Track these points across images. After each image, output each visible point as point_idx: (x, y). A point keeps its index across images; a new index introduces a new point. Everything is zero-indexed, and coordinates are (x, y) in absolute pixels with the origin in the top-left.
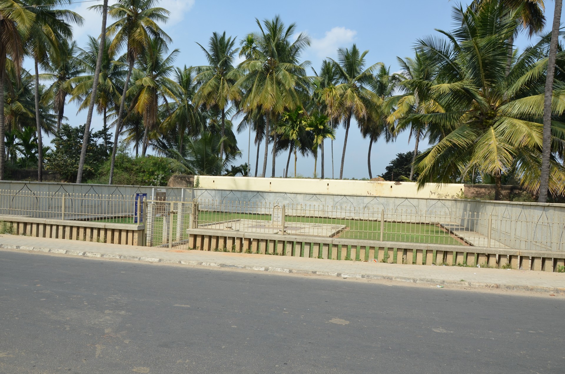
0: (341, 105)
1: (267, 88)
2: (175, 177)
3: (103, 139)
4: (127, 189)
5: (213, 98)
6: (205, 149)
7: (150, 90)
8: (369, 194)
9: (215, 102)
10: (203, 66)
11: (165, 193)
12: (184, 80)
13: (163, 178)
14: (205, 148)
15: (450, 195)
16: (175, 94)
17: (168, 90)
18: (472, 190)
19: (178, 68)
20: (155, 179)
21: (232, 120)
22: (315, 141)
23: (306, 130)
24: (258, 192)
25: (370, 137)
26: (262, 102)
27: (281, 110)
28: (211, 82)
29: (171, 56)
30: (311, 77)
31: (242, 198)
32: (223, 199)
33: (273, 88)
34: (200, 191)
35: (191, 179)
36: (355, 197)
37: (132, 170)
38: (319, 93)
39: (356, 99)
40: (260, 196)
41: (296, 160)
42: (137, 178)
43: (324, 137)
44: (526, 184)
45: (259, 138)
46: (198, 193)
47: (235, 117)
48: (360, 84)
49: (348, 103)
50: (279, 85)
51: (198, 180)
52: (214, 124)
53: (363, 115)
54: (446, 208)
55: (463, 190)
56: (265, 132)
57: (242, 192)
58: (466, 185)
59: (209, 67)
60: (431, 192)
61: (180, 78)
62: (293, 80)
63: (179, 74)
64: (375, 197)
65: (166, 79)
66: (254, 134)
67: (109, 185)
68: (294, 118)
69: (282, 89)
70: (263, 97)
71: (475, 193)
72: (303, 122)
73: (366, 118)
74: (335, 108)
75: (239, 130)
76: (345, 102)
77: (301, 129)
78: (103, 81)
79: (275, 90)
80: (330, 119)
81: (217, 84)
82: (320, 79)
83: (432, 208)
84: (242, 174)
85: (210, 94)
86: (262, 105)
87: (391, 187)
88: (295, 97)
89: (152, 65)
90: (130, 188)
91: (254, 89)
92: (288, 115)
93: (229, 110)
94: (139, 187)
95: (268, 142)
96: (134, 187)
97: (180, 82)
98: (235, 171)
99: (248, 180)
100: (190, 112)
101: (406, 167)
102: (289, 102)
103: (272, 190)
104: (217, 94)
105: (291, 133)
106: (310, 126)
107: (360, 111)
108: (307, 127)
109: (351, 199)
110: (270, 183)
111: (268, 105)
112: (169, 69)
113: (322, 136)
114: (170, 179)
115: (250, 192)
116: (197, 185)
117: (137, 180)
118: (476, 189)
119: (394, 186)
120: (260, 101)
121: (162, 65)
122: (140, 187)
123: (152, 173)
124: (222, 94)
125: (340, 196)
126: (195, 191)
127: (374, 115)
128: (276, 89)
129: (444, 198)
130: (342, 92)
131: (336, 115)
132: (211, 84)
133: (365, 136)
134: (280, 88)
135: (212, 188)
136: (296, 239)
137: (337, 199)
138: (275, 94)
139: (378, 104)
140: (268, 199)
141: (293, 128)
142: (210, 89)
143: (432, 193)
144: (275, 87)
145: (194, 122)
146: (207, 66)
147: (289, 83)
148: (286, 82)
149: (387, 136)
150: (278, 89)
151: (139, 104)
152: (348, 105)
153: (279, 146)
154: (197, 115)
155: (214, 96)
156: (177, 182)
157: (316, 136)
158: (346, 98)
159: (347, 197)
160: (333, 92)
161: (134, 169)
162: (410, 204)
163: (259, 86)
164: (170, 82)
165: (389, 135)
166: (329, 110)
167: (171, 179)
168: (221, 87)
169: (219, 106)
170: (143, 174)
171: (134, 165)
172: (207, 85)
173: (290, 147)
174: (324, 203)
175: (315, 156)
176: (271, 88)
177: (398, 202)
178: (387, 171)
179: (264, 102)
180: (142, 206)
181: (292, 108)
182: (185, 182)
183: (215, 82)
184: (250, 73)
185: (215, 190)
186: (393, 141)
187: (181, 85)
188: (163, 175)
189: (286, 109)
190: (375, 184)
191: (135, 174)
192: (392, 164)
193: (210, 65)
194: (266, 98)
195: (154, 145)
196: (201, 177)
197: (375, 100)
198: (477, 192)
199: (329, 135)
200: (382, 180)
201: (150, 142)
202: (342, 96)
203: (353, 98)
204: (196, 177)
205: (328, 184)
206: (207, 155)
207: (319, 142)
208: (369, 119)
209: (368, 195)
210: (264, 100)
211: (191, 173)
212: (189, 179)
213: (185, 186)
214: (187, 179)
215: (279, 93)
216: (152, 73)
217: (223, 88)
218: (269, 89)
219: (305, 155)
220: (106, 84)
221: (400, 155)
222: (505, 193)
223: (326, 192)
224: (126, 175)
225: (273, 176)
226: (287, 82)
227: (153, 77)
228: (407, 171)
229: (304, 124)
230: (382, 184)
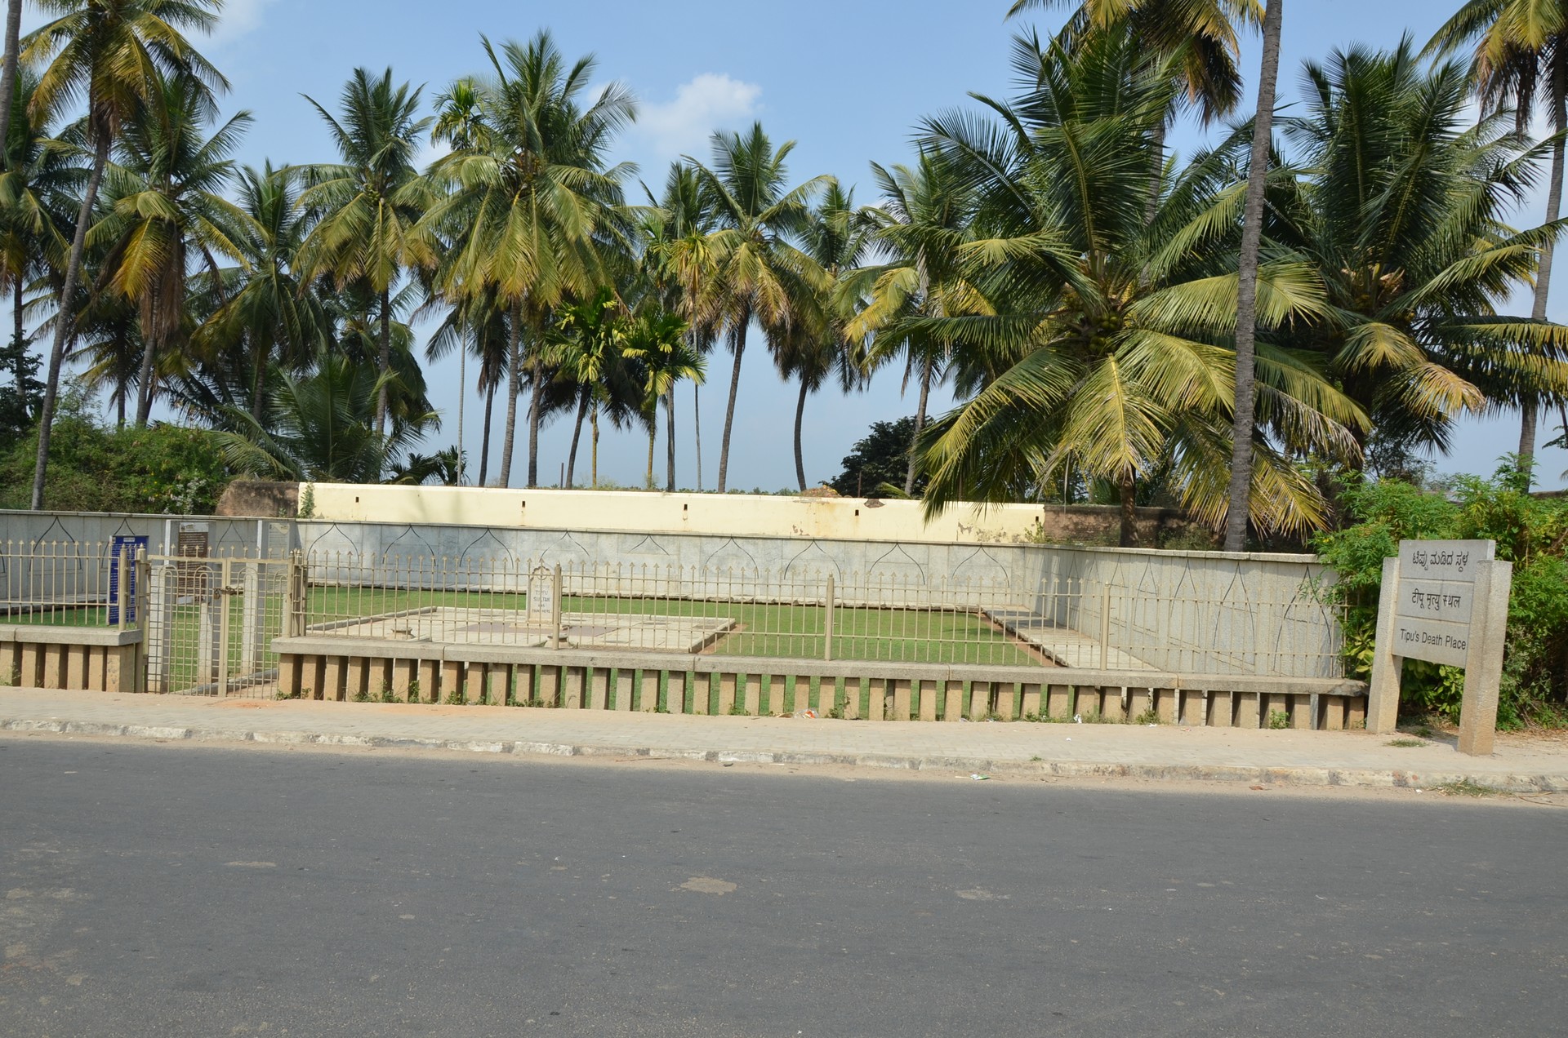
0: (722, 288)
1: (512, 235)
2: (241, 486)
3: (13, 372)
4: (89, 522)
5: (356, 259)
6: (332, 406)
7: (160, 229)
8: (796, 531)
9: (362, 271)
10: (324, 166)
11: (205, 534)
12: (266, 205)
13: (202, 491)
14: (332, 402)
15: (1010, 535)
16: (239, 243)
17: (217, 232)
18: (1064, 520)
19: (247, 169)
20: (177, 494)
21: (411, 322)
22: (648, 388)
23: (624, 355)
24: (488, 529)
25: (801, 376)
26: (498, 275)
27: (552, 297)
28: (348, 213)
29: (227, 132)
30: (639, 209)
31: (442, 548)
32: (384, 549)
33: (530, 234)
34: (316, 526)
35: (290, 494)
36: (760, 542)
37: (106, 466)
38: (662, 252)
39: (763, 272)
40: (493, 541)
41: (596, 440)
42: (122, 491)
43: (675, 375)
44: (1195, 505)
45: (490, 377)
46: (307, 533)
47: (419, 315)
48: (772, 233)
49: (741, 285)
50: (548, 227)
51: (310, 495)
52: (357, 335)
53: (782, 318)
54: (999, 568)
55: (1042, 520)
56: (509, 358)
57: (443, 530)
58: (1049, 506)
59: (343, 168)
60: (960, 525)
61: (256, 196)
62: (587, 214)
63: (252, 186)
64: (814, 540)
65: (211, 198)
66: (476, 365)
67: (33, 510)
68: (590, 320)
69: (555, 238)
70: (501, 261)
71: (1071, 527)
72: (615, 332)
73: (788, 327)
74: (705, 295)
75: (432, 352)
76: (731, 279)
77: (611, 353)
78: (13, 199)
79: (535, 240)
80: (691, 325)
81: (366, 219)
82: (664, 215)
83: (962, 568)
84: (443, 477)
85: (344, 247)
86: (497, 282)
87: (857, 513)
88: (592, 261)
89: (168, 157)
90: (98, 521)
91: (475, 237)
92: (574, 313)
93: (403, 296)
94: (125, 518)
95: (517, 388)
96: (110, 516)
97: (253, 210)
98: (419, 472)
99: (458, 496)
100: (285, 297)
101: (896, 458)
102: (575, 275)
103: (529, 524)
104: (368, 246)
105: (581, 362)
106: (635, 344)
107: (773, 305)
108: (627, 347)
109: (748, 546)
110: (524, 503)
111: (516, 284)
112: (220, 168)
113: (668, 372)
114: (225, 494)
115: (465, 531)
116: (308, 511)
117: (120, 495)
118: (1075, 518)
119: (864, 510)
120: (493, 271)
121: (198, 158)
122: (130, 517)
123: (169, 476)
124: (381, 248)
125: (718, 540)
126: (301, 528)
127: (810, 317)
128: (540, 238)
129: (992, 542)
130: (724, 252)
131: (706, 314)
132: (348, 218)
133: (786, 374)
134: (550, 237)
135: (352, 520)
136: (592, 659)
137: (711, 546)
138: (535, 253)
139: (821, 288)
140: (516, 550)
141: (587, 348)
142: (345, 233)
143: (963, 529)
144: (535, 233)
145: (299, 327)
146: (335, 167)
147: (576, 222)
148: (566, 220)
149: (844, 377)
150: (545, 238)
151: (126, 268)
152: (739, 288)
153: (548, 401)
154: (306, 305)
155: (359, 253)
156: (246, 501)
157: (651, 373)
158: (735, 270)
159: (739, 542)
160: (698, 252)
161: (113, 464)
162: (904, 558)
163: (489, 227)
164: (224, 208)
165: (851, 373)
166: (687, 302)
167: (228, 493)
168: (377, 227)
169: (372, 281)
170: (140, 479)
171: (111, 450)
172: (337, 221)
173: (579, 402)
174: (675, 557)
175: (651, 428)
176: (526, 234)
177: (874, 552)
178: (845, 470)
179: (503, 273)
180: (133, 573)
181: (583, 292)
182: (271, 503)
183: (360, 214)
184: (462, 191)
185: (360, 524)
186: (860, 388)
187: (256, 217)
188: (203, 482)
189: (566, 295)
190: (814, 505)
191: (115, 478)
192: (858, 450)
193: (346, 164)
194: (509, 263)
195: (174, 392)
196: (319, 487)
197: (813, 277)
198: (1076, 524)
199: (689, 372)
200: (833, 495)
201: (162, 384)
202: (724, 262)
203: (754, 269)
204: (303, 486)
205: (686, 507)
206: (338, 423)
207: (661, 389)
208: (798, 328)
209: (794, 535)
210: (505, 267)
211: (288, 477)
212: (282, 493)
213: (269, 512)
214: (276, 492)
215: (547, 251)
216: (167, 178)
217: (385, 231)
218: (519, 237)
219: (623, 424)
220: (21, 206)
221: (881, 428)
222: (1146, 527)
223: (679, 527)
224: (87, 483)
225: (532, 483)
226: (571, 220)
227: (170, 191)
228: (898, 470)
229: (618, 338)
230: (832, 506)
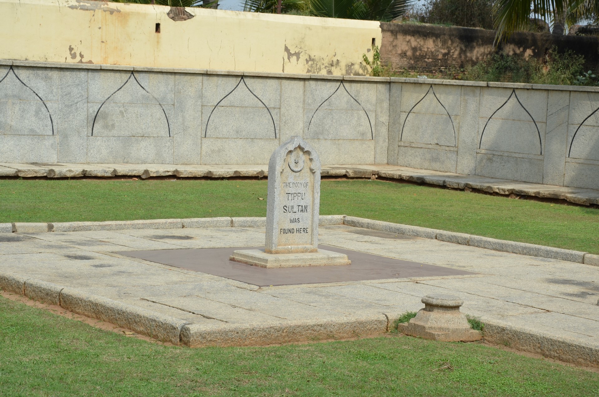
8: (74, 56)
15: (343, 64)
18: (402, 44)
54: (362, 113)
55: (378, 43)
58: (386, 24)
60: (287, 49)
71: (409, 53)
83: (320, 113)
87: (158, 28)
109: (37, 83)
118: (414, 41)
119: (167, 24)
143: (290, 55)
162: (251, 100)
177: (214, 91)
190: (99, 14)
198: (414, 49)
230: (123, 17)
